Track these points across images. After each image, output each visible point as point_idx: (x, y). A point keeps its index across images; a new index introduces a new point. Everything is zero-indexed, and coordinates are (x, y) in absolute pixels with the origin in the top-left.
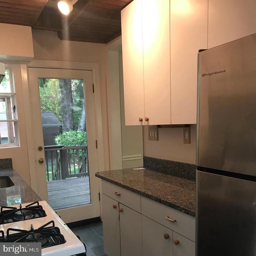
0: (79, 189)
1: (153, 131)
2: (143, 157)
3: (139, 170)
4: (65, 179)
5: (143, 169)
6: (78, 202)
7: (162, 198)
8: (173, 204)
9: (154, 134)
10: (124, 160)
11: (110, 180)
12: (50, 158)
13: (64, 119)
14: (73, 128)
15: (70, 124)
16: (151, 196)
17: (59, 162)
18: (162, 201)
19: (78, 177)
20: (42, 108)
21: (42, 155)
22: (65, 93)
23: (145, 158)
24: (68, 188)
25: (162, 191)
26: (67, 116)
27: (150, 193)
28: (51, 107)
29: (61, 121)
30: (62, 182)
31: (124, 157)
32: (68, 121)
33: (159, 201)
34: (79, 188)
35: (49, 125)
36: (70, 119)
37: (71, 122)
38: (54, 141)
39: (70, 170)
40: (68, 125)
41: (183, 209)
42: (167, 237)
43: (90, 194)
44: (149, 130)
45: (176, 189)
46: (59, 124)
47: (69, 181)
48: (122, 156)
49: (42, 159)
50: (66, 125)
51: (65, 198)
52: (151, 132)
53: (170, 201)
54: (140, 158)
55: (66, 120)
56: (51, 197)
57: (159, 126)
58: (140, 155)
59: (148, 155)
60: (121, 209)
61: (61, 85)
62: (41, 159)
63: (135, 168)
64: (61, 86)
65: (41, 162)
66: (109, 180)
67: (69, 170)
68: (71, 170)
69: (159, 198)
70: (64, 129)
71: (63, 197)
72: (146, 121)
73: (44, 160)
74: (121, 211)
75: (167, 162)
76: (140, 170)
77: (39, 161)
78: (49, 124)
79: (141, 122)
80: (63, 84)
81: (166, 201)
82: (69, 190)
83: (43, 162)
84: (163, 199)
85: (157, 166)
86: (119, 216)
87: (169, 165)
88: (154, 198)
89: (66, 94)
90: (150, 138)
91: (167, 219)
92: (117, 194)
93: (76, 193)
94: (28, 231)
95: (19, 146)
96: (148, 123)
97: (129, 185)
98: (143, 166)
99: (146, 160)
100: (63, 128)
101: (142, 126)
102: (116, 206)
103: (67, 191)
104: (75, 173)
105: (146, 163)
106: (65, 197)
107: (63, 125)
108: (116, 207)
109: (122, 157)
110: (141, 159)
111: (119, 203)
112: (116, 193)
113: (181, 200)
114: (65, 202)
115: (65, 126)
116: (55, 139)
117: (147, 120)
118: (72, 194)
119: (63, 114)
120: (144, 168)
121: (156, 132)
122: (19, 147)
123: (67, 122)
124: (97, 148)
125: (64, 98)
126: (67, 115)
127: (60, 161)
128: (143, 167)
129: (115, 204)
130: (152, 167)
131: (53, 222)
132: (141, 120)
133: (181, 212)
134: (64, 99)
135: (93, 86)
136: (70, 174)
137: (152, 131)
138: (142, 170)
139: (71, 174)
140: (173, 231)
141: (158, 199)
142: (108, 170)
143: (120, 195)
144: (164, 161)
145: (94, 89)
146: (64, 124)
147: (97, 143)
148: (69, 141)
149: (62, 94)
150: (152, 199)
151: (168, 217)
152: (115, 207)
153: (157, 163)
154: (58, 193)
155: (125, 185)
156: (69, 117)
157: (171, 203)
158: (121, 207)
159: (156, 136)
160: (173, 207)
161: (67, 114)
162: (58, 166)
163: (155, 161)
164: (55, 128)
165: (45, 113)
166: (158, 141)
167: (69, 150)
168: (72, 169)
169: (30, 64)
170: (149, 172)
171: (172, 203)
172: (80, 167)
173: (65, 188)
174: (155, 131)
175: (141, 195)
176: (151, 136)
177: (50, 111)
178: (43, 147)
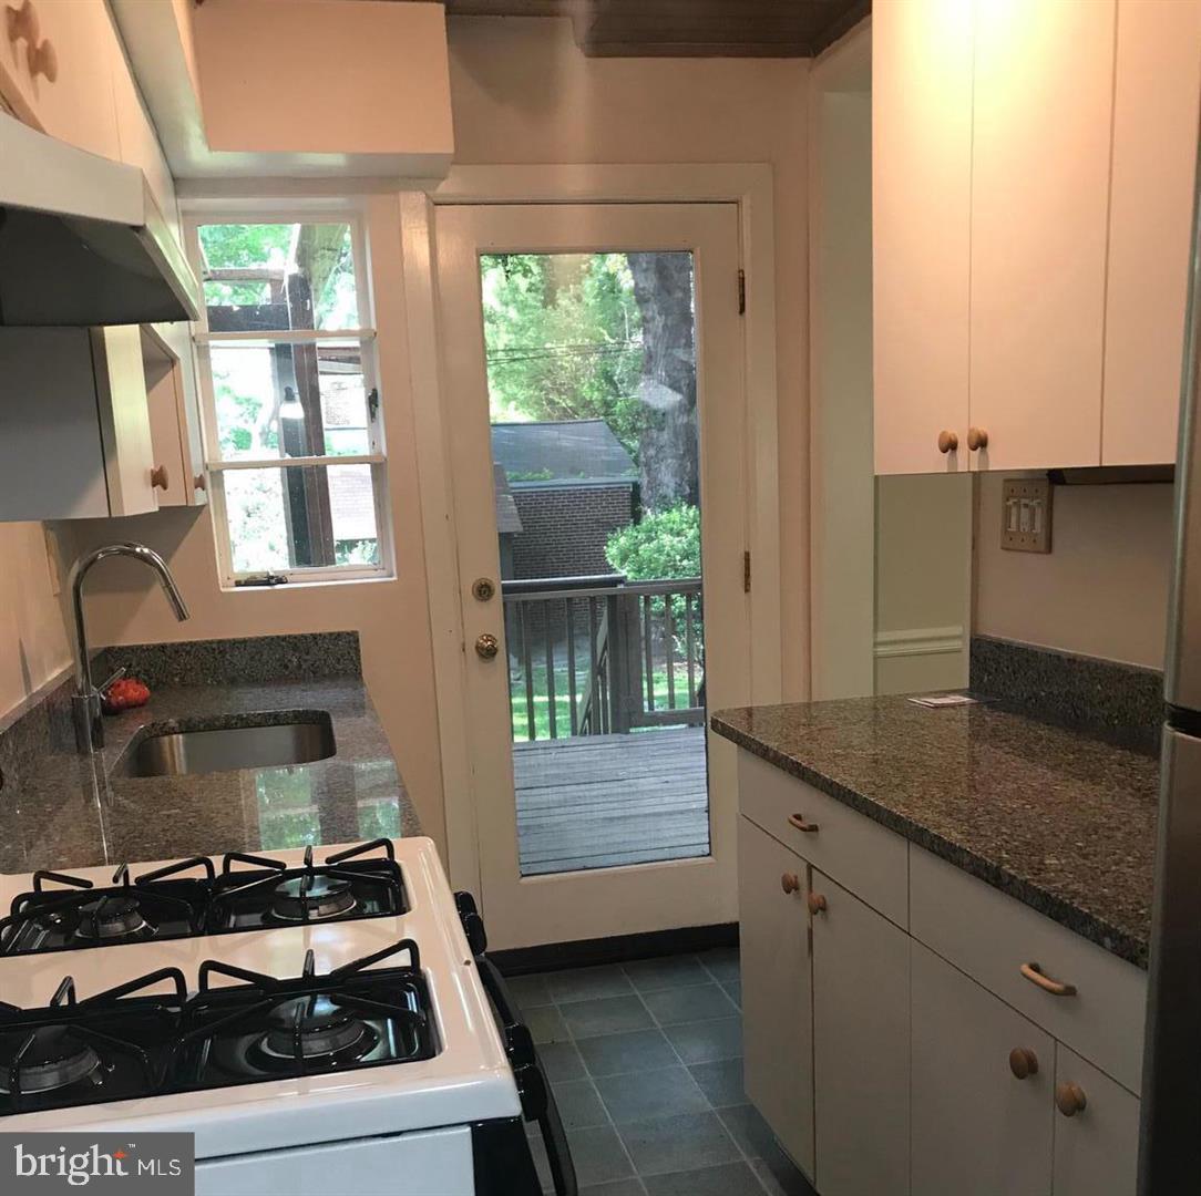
0: (679, 785)
1: (1026, 501)
2: (971, 639)
3: (937, 707)
4: (628, 733)
5: (962, 705)
6: (667, 845)
7: (1008, 862)
8: (1061, 901)
9: (1032, 518)
10: (881, 650)
11: (771, 754)
12: (587, 635)
13: (652, 452)
14: (690, 494)
15: (676, 476)
16: (954, 851)
17: (603, 653)
18: (1007, 880)
19: (692, 726)
20: (558, 403)
21: (490, 620)
22: (661, 325)
23: (979, 647)
24: (631, 776)
25: (1023, 822)
26: (666, 437)
27: (954, 836)
28: (596, 395)
29: (636, 461)
30: (610, 746)
31: (882, 636)
32: (670, 461)
33: (992, 877)
34: (684, 777)
35: (586, 482)
36: (678, 449)
37: (680, 465)
38: (602, 555)
39: (650, 689)
40: (668, 479)
41: (1108, 931)
42: (1025, 1067)
43: (708, 811)
44: (1008, 500)
45: (1105, 820)
46: (628, 476)
47: (641, 743)
48: (876, 630)
49: (490, 638)
50: (658, 482)
51: (611, 819)
52: (1014, 510)
53: (1049, 882)
54: (957, 644)
55: (661, 456)
56: (552, 812)
57: (1056, 477)
58: (957, 630)
59: (995, 629)
60: (821, 900)
61: (644, 289)
62: (486, 641)
63: (919, 695)
64: (642, 293)
65: (487, 653)
66: (767, 749)
67: (646, 694)
68: (656, 693)
69: (995, 864)
70: (651, 498)
71: (602, 815)
72: (974, 449)
73: (501, 645)
74: (819, 908)
75: (1088, 667)
76: (943, 706)
77: (479, 648)
78: (583, 477)
79: (947, 454)
80: (650, 283)
81: (1027, 880)
82: (635, 784)
83: (495, 654)
84: (1012, 872)
85: (1035, 689)
86: (810, 932)
87: (1099, 687)
88: (967, 860)
89: (664, 330)
90: (1010, 542)
91: (1025, 975)
92: (803, 825)
93: (666, 800)
94: (279, 979)
95: (391, 576)
96: (984, 459)
97: (857, 785)
98: (967, 685)
99: (985, 659)
100: (645, 495)
101: (974, 478)
102: (799, 880)
103: (627, 790)
104: (672, 705)
105: (986, 670)
106: (616, 814)
107: (644, 481)
108: (797, 889)
109: (875, 637)
110: (959, 651)
111: (810, 867)
112: (798, 817)
113: (1111, 881)
114: (609, 840)
115: (655, 484)
116: (608, 546)
117: (980, 443)
118: (646, 802)
119: (647, 429)
120: (966, 699)
121: (1039, 512)
122: (391, 582)
123: (663, 468)
124: (747, 590)
125: (652, 349)
126: (665, 432)
127: (605, 648)
128: (971, 689)
129: (792, 874)
130: (1013, 694)
131: (409, 944)
132: (950, 446)
133: (1100, 948)
134: (653, 354)
135: (742, 281)
136: (651, 707)
137: (1023, 501)
138: (952, 706)
139: (677, 709)
140: (1056, 1040)
141: (987, 868)
142: (799, 698)
143: (814, 829)
144: (1074, 661)
145: (743, 296)
146: (649, 475)
147: (747, 568)
148: (668, 555)
149: (644, 333)
150: (959, 864)
151: (1035, 968)
152: (790, 886)
153: (1039, 675)
154: (587, 793)
155: (837, 780)
156: (673, 440)
157: (1049, 895)
158: (822, 888)
159: (1039, 528)
160: (1057, 918)
161: (663, 429)
162: (598, 671)
163: (1028, 661)
164: (610, 492)
165: (568, 427)
166: (1049, 556)
167: (647, 600)
168: (661, 690)
169: (444, 189)
170: (991, 719)
171: (1053, 895)
172: (698, 680)
173: (621, 774)
174: (1034, 503)
175: (909, 840)
176: (1013, 528)
177: (592, 416)
178: (498, 583)
